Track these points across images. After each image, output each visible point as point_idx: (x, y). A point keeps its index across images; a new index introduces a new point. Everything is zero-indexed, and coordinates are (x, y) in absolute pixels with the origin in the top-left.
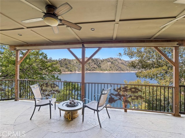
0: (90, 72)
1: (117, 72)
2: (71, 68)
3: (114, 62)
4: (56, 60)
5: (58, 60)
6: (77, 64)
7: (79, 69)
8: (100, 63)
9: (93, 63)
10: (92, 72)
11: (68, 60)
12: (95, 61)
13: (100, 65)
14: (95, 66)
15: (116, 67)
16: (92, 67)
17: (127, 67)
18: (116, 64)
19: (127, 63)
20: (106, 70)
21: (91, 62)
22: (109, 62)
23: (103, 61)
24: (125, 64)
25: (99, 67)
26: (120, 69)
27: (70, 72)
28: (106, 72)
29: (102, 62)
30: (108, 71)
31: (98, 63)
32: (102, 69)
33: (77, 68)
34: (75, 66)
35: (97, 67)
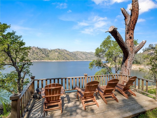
0: (38, 61)
1: (63, 61)
3: (61, 52)
8: (48, 53)
9: (41, 53)
10: (40, 61)
12: (43, 50)
13: (48, 54)
14: (44, 55)
15: (63, 56)
16: (40, 56)
17: (71, 57)
18: (63, 54)
19: (71, 54)
20: (54, 59)
21: (39, 51)
22: (56, 52)
23: (51, 52)
24: (70, 54)
25: (47, 56)
26: (66, 58)
28: (54, 61)
29: (50, 52)
30: (56, 60)
31: (47, 53)
32: (50, 58)
35: (46, 57)
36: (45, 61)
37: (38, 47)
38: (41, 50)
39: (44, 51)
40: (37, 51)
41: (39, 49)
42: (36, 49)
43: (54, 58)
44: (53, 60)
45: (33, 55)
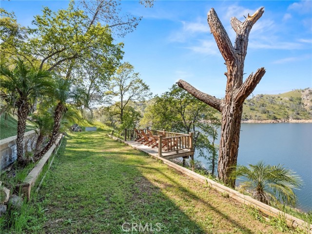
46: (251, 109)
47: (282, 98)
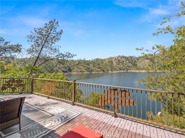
0: (124, 71)
2: (103, 67)
4: (89, 61)
5: (91, 60)
6: (109, 63)
7: (112, 69)
8: (135, 61)
9: (127, 62)
10: (126, 71)
11: (100, 59)
12: (129, 59)
13: (135, 63)
14: (130, 65)
16: (126, 65)
20: (144, 69)
21: (125, 60)
22: (147, 59)
23: (140, 59)
27: (103, 72)
28: (144, 71)
29: (138, 60)
30: (146, 70)
32: (138, 67)
33: (109, 68)
34: (108, 65)
35: (133, 66)
36: (132, 72)
37: (124, 56)
38: (127, 58)
39: (131, 59)
40: (123, 61)
41: (124, 57)
42: (121, 58)
43: (144, 67)
44: (142, 70)
45: (118, 64)
46: (94, 66)
47: (105, 60)
